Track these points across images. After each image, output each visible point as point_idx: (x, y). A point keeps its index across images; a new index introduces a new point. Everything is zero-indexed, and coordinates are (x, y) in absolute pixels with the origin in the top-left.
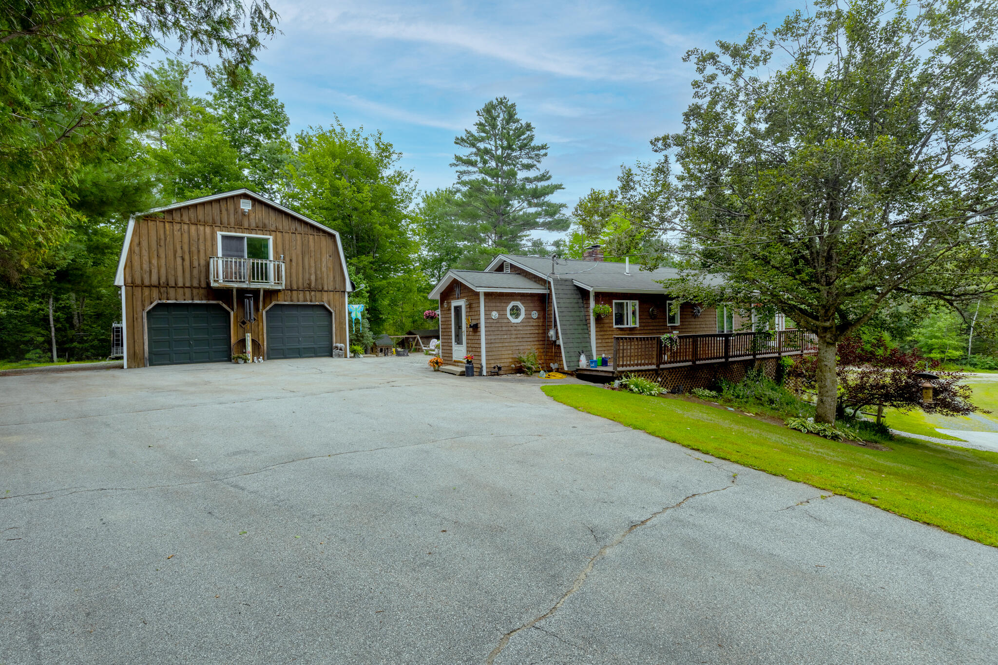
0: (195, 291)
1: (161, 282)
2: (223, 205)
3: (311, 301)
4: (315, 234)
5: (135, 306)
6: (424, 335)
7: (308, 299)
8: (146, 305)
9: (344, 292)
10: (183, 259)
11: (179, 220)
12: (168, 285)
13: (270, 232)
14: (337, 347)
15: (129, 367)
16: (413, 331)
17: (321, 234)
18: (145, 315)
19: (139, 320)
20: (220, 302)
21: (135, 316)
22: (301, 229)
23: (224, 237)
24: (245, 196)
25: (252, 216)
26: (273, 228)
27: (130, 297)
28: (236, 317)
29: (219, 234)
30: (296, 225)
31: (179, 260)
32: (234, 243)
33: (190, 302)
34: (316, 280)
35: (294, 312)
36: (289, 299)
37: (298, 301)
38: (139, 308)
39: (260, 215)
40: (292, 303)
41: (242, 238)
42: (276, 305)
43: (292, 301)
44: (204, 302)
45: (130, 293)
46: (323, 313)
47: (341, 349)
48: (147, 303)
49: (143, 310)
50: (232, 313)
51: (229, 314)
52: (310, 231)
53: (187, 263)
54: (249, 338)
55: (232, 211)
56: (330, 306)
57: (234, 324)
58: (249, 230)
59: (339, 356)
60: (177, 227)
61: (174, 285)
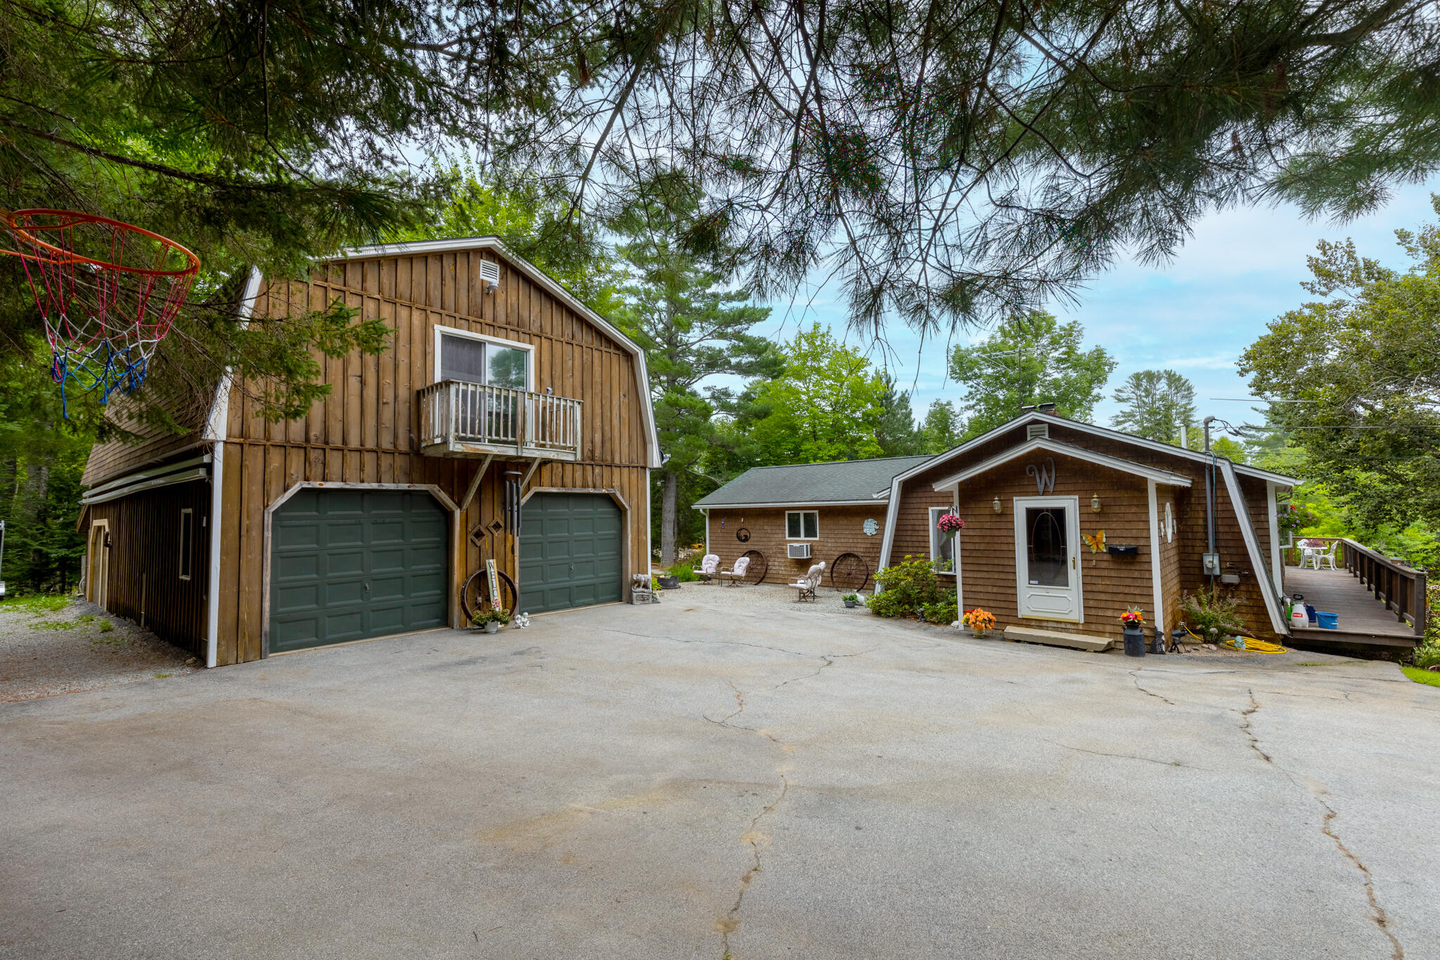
0: (386, 461)
1: (312, 438)
2: (448, 266)
3: (594, 487)
4: (603, 348)
5: (245, 494)
7: (590, 483)
8: (273, 493)
9: (644, 468)
10: (363, 383)
11: (358, 289)
12: (326, 443)
13: (531, 337)
14: (638, 583)
15: (222, 663)
17: (612, 350)
18: (268, 520)
19: (255, 533)
20: (434, 488)
21: (245, 522)
22: (587, 338)
23: (447, 338)
24: (489, 253)
25: (500, 299)
26: (535, 330)
27: (237, 471)
28: (466, 520)
29: (438, 331)
30: (570, 327)
31: (354, 383)
32: (465, 352)
33: (375, 486)
34: (603, 442)
35: (562, 510)
36: (559, 482)
37: (574, 486)
38: (256, 503)
39: (514, 298)
40: (563, 490)
42: (537, 494)
43: (563, 486)
44: (404, 486)
45: (236, 462)
46: (605, 510)
47: (645, 586)
48: (274, 487)
49: (266, 506)
50: (457, 513)
51: (449, 516)
52: (596, 344)
53: (370, 392)
54: (492, 567)
55: (463, 283)
56: (622, 495)
57: (461, 537)
58: (494, 326)
59: (643, 599)
61: (339, 444)
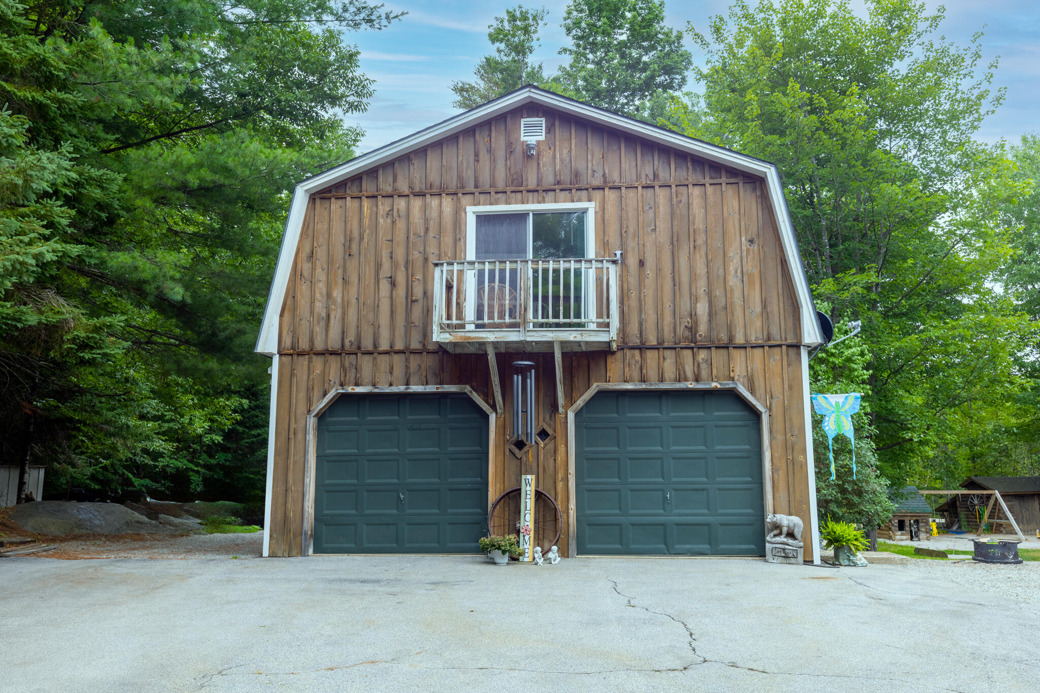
0: (414, 361)
1: (347, 343)
2: (481, 139)
3: (697, 380)
4: (707, 180)
5: (294, 400)
6: (1011, 491)
7: (690, 374)
8: (315, 399)
9: (797, 346)
10: (393, 284)
11: (389, 189)
12: (359, 348)
13: (590, 190)
14: (777, 527)
15: (272, 555)
16: (979, 480)
17: (724, 180)
18: (312, 422)
19: (300, 436)
20: (467, 389)
21: (293, 426)
22: (670, 172)
23: (482, 219)
24: (531, 108)
25: (546, 158)
26: (597, 182)
27: (287, 378)
28: (502, 428)
29: (471, 213)
30: (649, 167)
31: (385, 286)
32: (504, 231)
33: (402, 389)
34: (711, 314)
35: (650, 413)
36: (636, 374)
37: (662, 380)
38: (302, 408)
39: (565, 151)
40: (644, 386)
41: (523, 216)
42: (602, 394)
43: (643, 380)
44: (431, 388)
45: (287, 372)
46: (730, 413)
47: (791, 535)
48: (317, 393)
49: (309, 411)
50: (493, 418)
51: (486, 417)
52: (693, 176)
53: (401, 291)
54: (529, 487)
55: (501, 153)
56: (752, 392)
57: (496, 446)
58: (541, 191)
59: (786, 557)
60: (383, 206)
61: (370, 348)
